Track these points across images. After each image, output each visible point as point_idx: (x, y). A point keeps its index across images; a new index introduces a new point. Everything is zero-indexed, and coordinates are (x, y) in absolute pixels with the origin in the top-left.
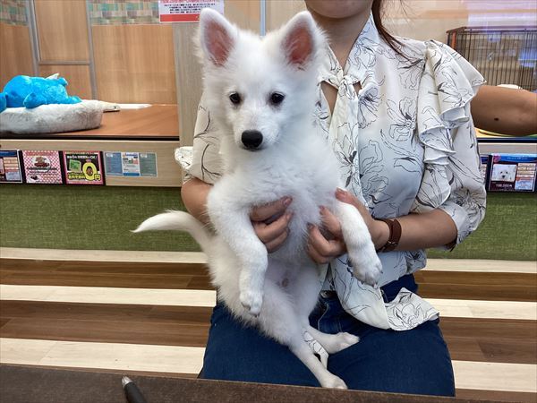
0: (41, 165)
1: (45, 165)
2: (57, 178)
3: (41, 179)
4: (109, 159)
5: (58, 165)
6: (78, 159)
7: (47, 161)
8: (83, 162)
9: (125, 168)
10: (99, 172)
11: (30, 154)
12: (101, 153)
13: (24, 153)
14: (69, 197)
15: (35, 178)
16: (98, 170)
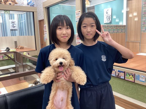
4: (136, 76)
6: (128, 74)
8: (130, 75)
9: (141, 79)
14: (125, 83)
16: (133, 78)
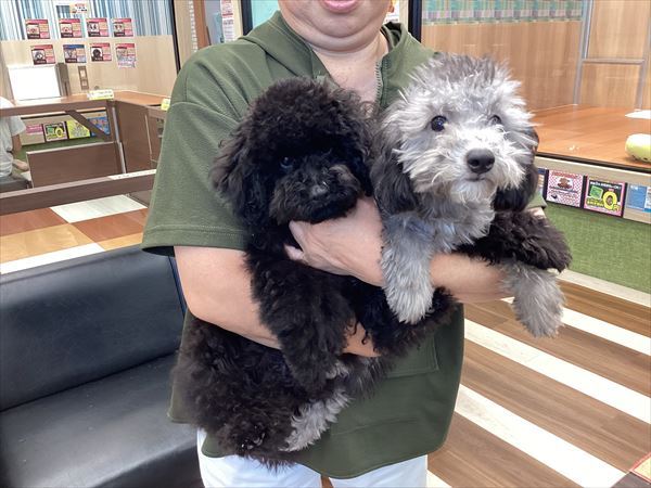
0: (564, 186)
1: (568, 187)
2: (576, 202)
3: (560, 199)
4: (634, 191)
5: (579, 188)
6: (600, 187)
7: (570, 184)
9: (649, 203)
10: (620, 203)
11: (556, 174)
12: (626, 184)
13: (550, 172)
14: (582, 221)
15: (555, 198)
16: (619, 201)
